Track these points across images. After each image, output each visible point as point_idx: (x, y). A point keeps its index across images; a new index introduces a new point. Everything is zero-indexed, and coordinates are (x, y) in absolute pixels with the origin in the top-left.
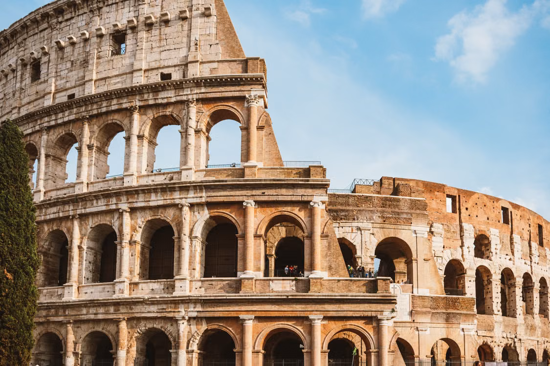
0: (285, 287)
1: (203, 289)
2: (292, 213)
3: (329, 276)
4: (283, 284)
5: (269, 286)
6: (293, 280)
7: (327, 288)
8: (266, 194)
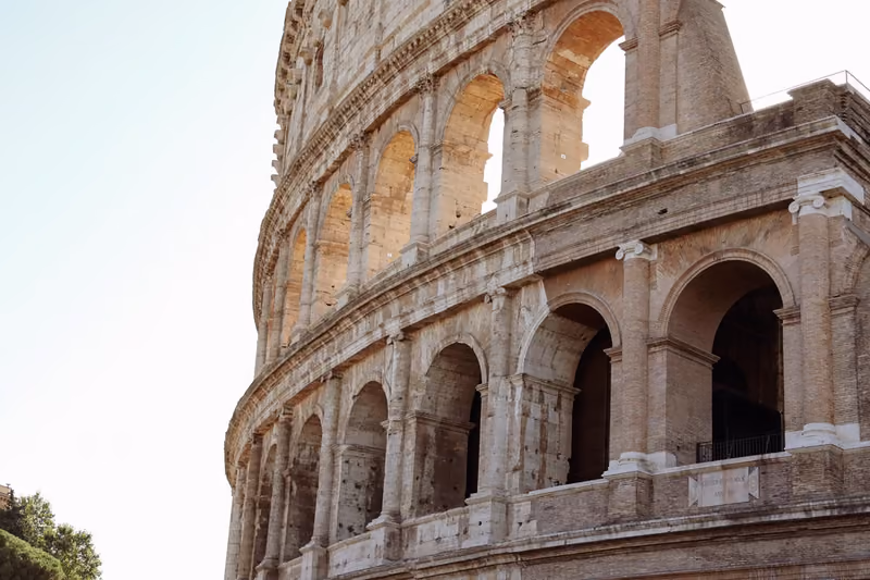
0: (731, 493)
1: (534, 524)
2: (745, 251)
3: (862, 439)
4: (724, 481)
5: (686, 493)
6: (751, 466)
7: (857, 481)
8: (670, 210)
